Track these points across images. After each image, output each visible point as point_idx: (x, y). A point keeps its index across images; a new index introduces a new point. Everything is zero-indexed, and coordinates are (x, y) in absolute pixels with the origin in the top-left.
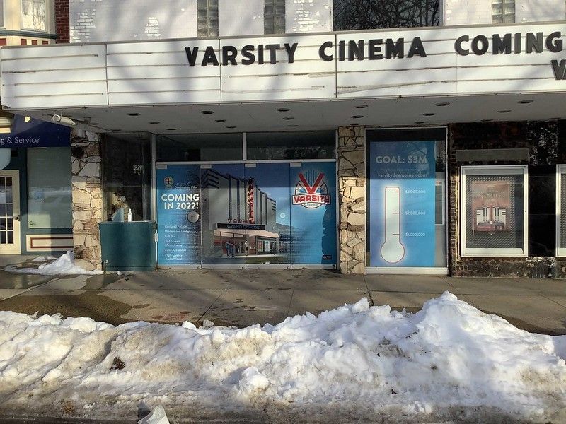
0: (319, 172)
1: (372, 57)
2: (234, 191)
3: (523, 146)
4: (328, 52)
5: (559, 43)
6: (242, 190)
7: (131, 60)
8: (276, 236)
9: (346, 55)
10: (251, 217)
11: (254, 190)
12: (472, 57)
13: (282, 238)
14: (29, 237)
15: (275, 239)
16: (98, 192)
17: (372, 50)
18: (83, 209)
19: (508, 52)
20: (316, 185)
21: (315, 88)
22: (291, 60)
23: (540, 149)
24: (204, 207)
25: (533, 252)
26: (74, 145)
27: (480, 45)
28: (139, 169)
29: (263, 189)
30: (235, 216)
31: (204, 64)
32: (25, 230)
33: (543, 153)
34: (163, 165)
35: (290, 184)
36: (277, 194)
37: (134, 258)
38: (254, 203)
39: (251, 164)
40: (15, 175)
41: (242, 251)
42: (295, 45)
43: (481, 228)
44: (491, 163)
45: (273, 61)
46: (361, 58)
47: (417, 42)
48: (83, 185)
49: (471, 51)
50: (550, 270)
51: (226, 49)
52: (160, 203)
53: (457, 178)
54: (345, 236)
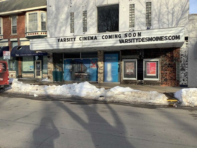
0: (95, 61)
1: (88, 40)
2: (79, 65)
3: (136, 55)
4: (81, 39)
5: (121, 36)
6: (80, 65)
7: (50, 41)
8: (87, 75)
9: (84, 39)
10: (82, 70)
11: (82, 65)
12: (105, 39)
13: (88, 75)
14: (43, 74)
15: (86, 75)
16: (52, 65)
17: (88, 38)
18: (49, 68)
19: (111, 38)
20: (95, 64)
21: (79, 45)
22: (75, 41)
23: (140, 55)
24: (73, 68)
25: (138, 79)
26: (48, 55)
27: (106, 37)
28: (61, 60)
29: (84, 64)
30: (79, 70)
31: (61, 42)
32: (43, 73)
33: (140, 56)
34: (65, 59)
35: (90, 63)
36: (87, 65)
37: (59, 79)
38: (82, 67)
39: (82, 59)
40: (41, 61)
41: (80, 78)
42: (75, 38)
43: (127, 74)
44: (129, 59)
45: (72, 41)
46: (86, 40)
47: (95, 37)
48: (49, 63)
49: (105, 38)
50: (142, 83)
51: (64, 39)
52: (65, 67)
53: (122, 62)
54: (99, 75)
